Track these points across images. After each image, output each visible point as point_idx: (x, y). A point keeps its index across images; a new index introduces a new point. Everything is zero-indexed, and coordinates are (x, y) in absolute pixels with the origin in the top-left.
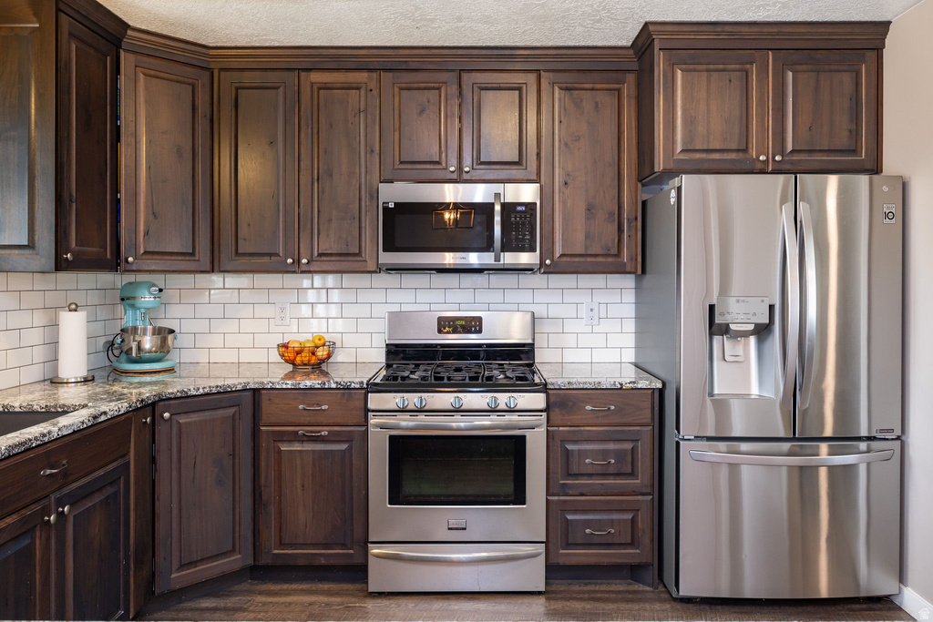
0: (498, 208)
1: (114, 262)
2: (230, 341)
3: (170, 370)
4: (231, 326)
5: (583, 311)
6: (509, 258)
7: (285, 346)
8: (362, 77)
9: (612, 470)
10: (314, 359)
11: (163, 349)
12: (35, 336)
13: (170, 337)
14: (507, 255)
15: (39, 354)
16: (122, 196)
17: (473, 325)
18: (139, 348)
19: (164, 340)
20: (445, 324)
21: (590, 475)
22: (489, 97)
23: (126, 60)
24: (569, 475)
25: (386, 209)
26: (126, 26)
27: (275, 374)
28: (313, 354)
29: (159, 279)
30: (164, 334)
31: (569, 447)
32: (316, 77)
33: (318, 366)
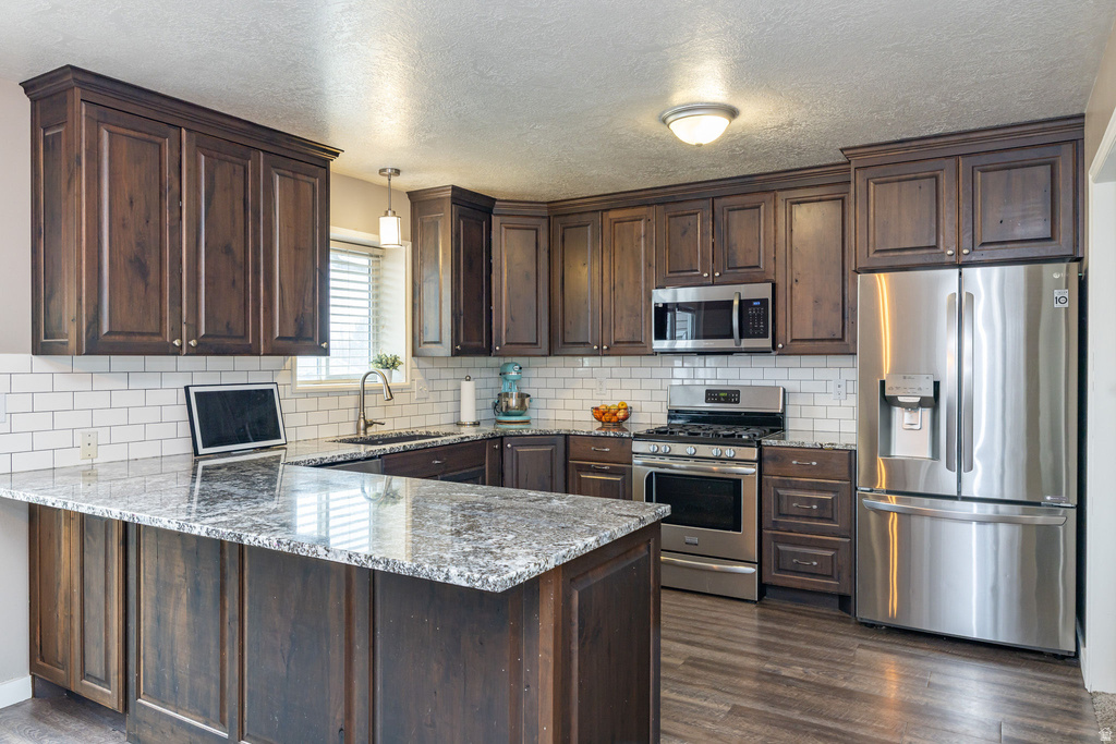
0: (736, 303)
1: (488, 351)
2: (569, 404)
3: (527, 422)
4: (569, 394)
5: (832, 387)
6: (747, 343)
7: (597, 409)
8: (644, 210)
9: (815, 514)
10: (614, 419)
11: (522, 408)
12: (449, 396)
13: (527, 400)
14: (743, 340)
15: (451, 407)
16: (493, 308)
17: (732, 396)
18: (507, 407)
19: (523, 402)
20: (712, 395)
21: (797, 517)
22: (735, 215)
23: (496, 221)
24: (780, 514)
25: (656, 308)
26: (495, 200)
27: (587, 424)
28: (615, 414)
29: (522, 361)
30: (522, 397)
31: (781, 492)
32: (613, 215)
33: (619, 424)
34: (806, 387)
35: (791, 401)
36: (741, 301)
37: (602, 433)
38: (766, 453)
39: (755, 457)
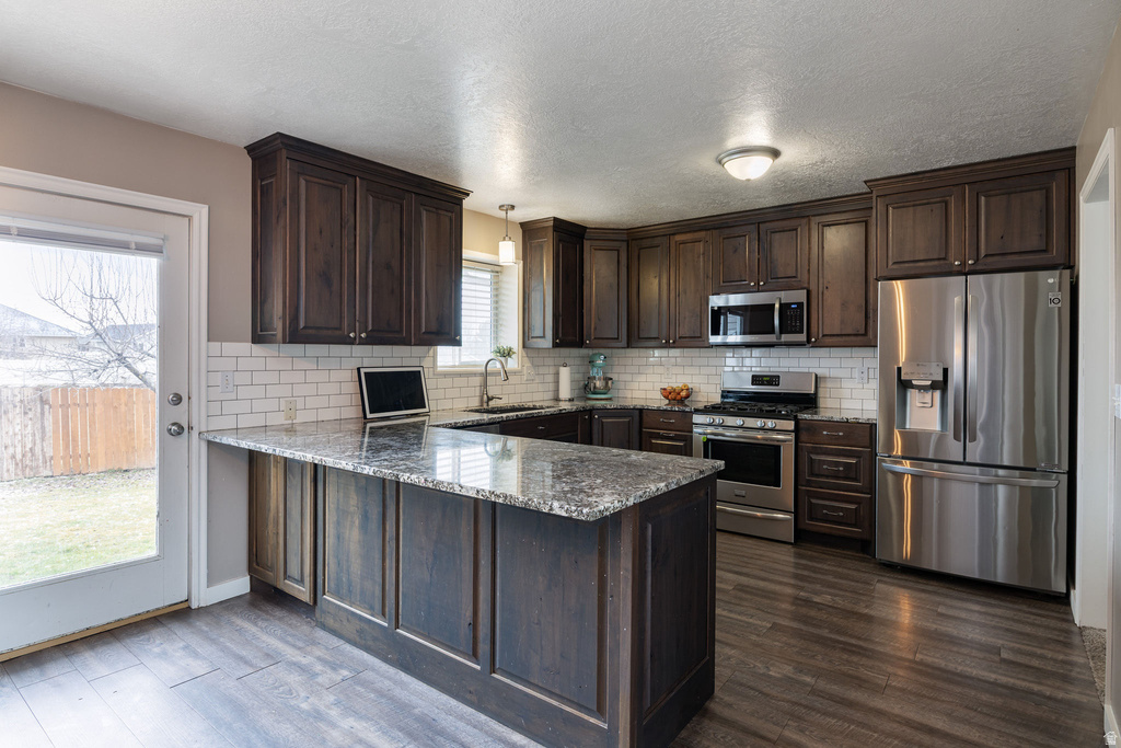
0: (777, 306)
1: (580, 344)
2: (643, 386)
3: (610, 399)
4: (643, 378)
5: (856, 373)
6: (785, 338)
7: (665, 389)
8: (702, 234)
9: (841, 475)
10: (678, 397)
11: (607, 389)
12: (550, 378)
13: (610, 382)
14: (783, 336)
15: (551, 387)
16: (584, 311)
17: (773, 380)
18: (595, 387)
19: (607, 383)
20: (756, 380)
21: (827, 477)
22: (777, 236)
23: (587, 244)
24: (812, 474)
25: (713, 310)
26: (586, 228)
27: (656, 401)
28: (679, 394)
29: (607, 352)
30: (607, 379)
31: (814, 457)
32: (678, 238)
33: (681, 401)
34: (834, 373)
35: (822, 385)
36: (781, 304)
37: (669, 408)
38: (802, 425)
39: (792, 428)
